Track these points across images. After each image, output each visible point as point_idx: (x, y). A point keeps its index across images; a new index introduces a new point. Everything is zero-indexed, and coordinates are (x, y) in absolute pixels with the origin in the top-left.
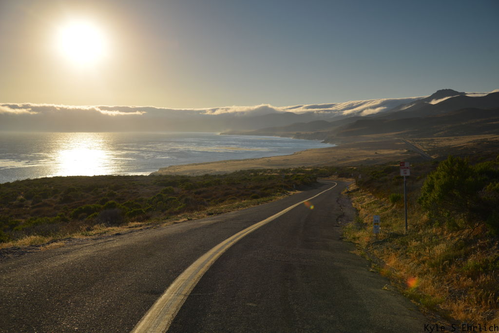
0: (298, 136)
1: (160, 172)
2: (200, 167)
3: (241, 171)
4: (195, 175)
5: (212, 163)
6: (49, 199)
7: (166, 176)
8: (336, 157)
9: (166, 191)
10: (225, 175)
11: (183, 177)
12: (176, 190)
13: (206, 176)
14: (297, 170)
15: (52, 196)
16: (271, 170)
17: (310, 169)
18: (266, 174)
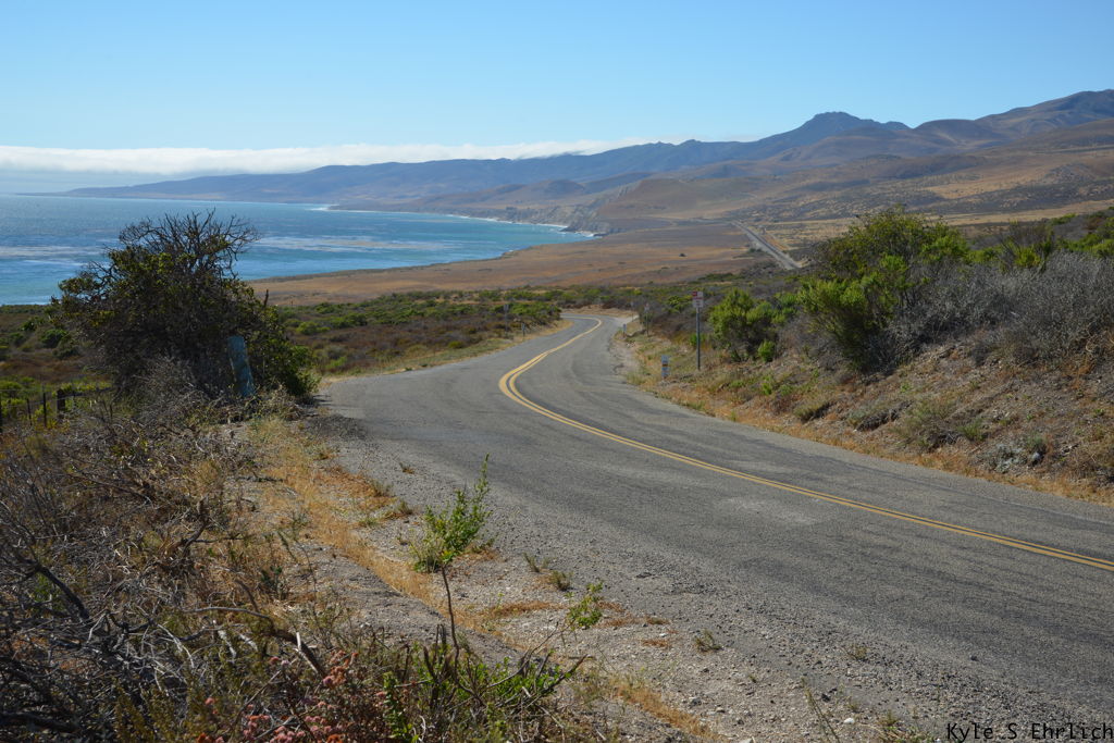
16: (459, 292)
18: (451, 302)
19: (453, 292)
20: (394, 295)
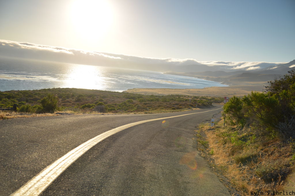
0: (208, 79)
1: (128, 91)
2: (150, 91)
4: (146, 95)
5: (157, 89)
6: (70, 99)
8: (227, 92)
10: (162, 97)
11: (139, 95)
13: (152, 96)
15: (71, 98)
16: (189, 96)
17: (210, 98)
18: (185, 98)
19: (187, 96)
20: (172, 95)
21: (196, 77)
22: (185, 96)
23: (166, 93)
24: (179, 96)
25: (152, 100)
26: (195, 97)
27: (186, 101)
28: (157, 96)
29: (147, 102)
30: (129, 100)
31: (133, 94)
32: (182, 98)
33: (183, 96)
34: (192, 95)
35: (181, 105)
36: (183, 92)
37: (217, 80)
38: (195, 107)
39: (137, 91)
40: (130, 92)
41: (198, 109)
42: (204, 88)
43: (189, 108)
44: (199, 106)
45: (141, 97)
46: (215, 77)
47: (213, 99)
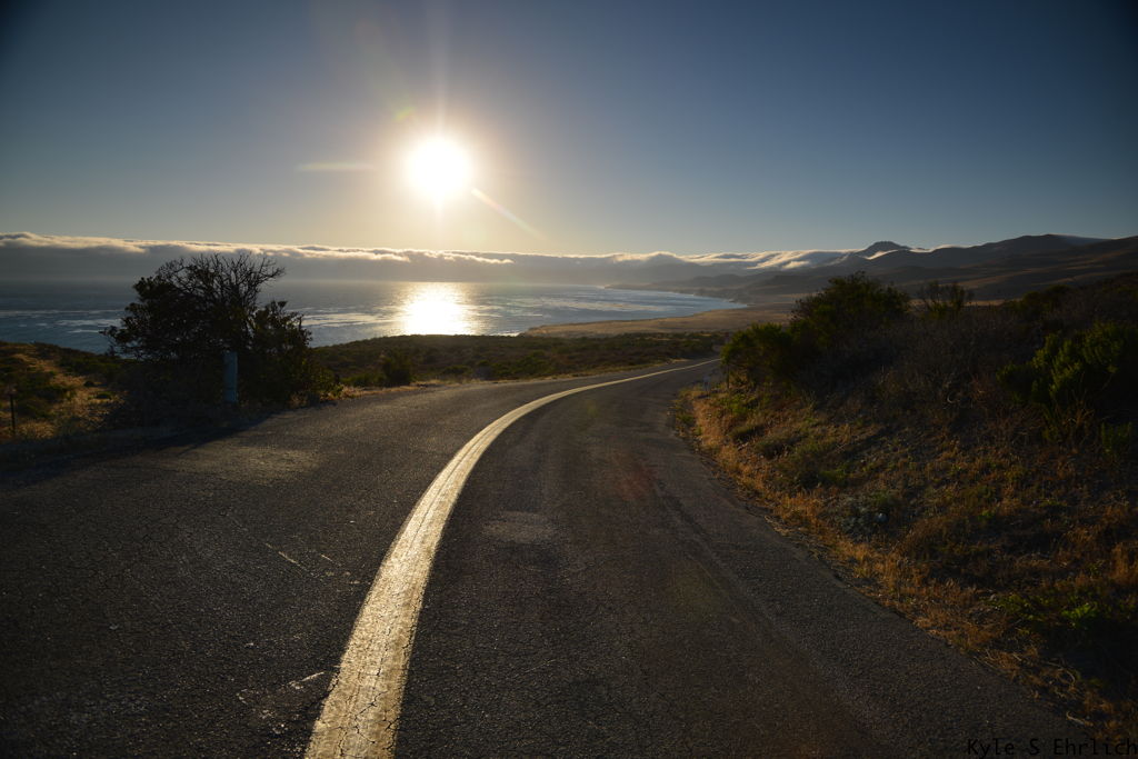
0: (702, 293)
1: (530, 333)
2: (579, 328)
3: (626, 334)
7: (536, 338)
9: (535, 355)
10: (606, 339)
11: (556, 339)
12: (547, 354)
13: (584, 339)
14: (693, 336)
16: (662, 334)
21: (675, 291)
22: (654, 335)
23: (613, 332)
24: (641, 335)
25: (584, 349)
26: (677, 335)
27: (658, 344)
28: (594, 339)
29: (574, 354)
30: (535, 351)
31: (542, 338)
32: (650, 340)
33: (649, 335)
34: (669, 331)
35: (646, 355)
36: (652, 327)
37: (721, 295)
38: (676, 358)
39: (550, 331)
40: (535, 333)
41: (683, 360)
42: (696, 315)
43: (665, 361)
44: (684, 355)
45: (561, 344)
46: (716, 289)
47: (715, 336)
